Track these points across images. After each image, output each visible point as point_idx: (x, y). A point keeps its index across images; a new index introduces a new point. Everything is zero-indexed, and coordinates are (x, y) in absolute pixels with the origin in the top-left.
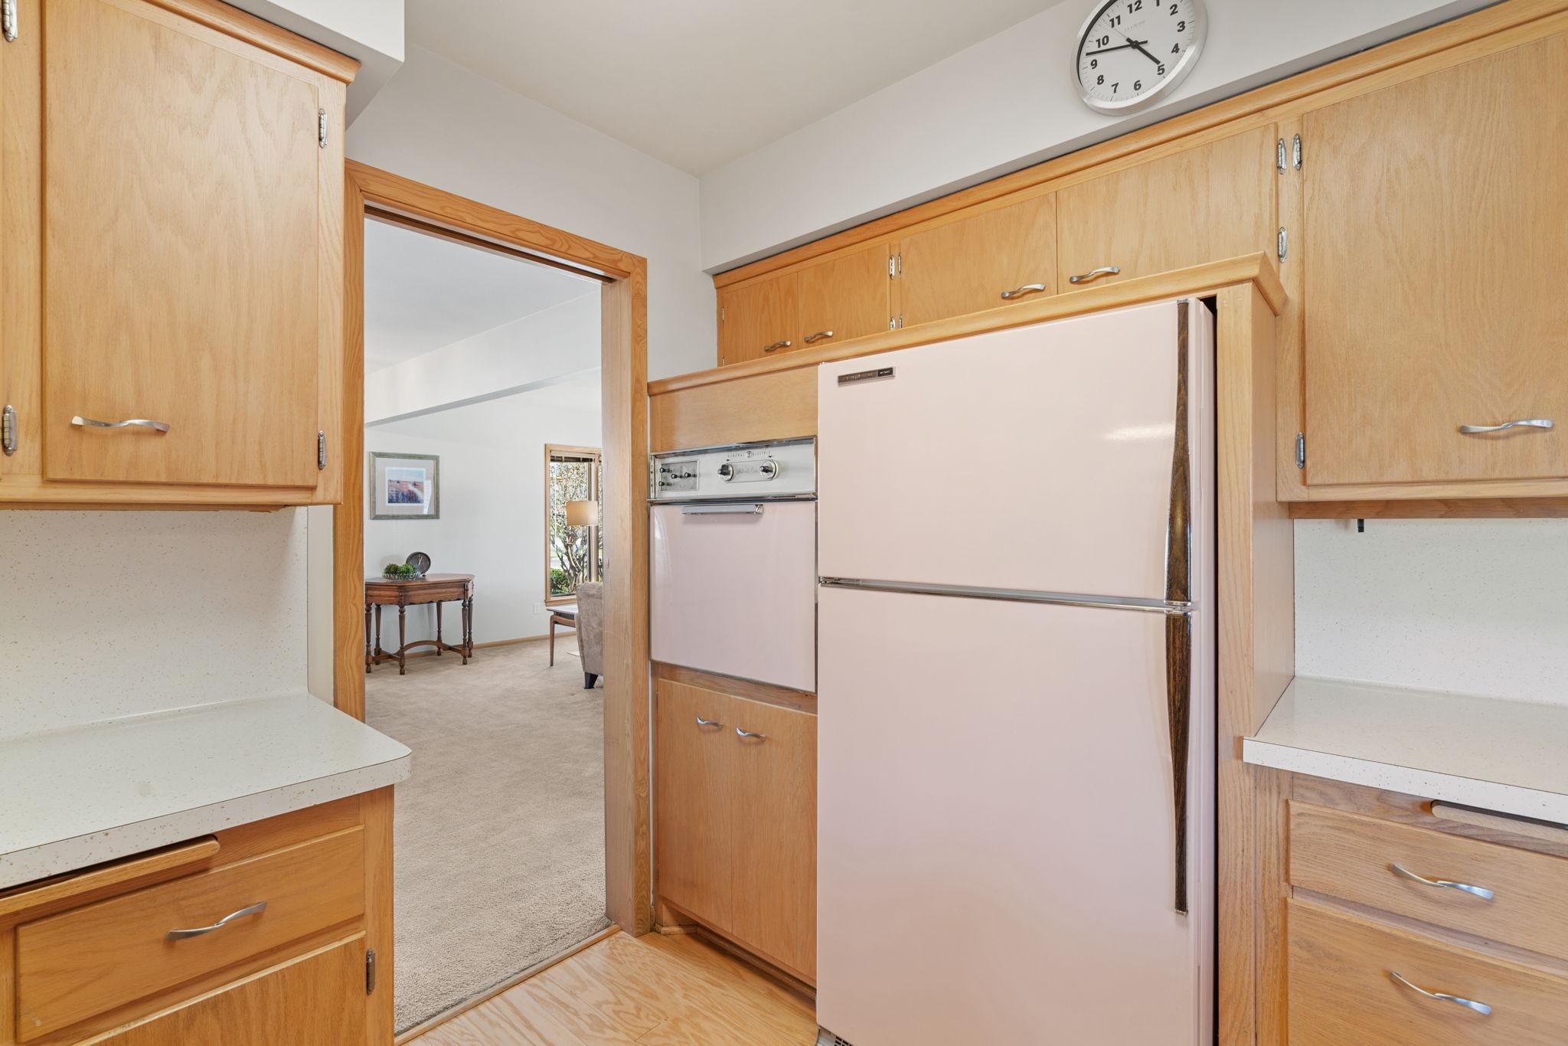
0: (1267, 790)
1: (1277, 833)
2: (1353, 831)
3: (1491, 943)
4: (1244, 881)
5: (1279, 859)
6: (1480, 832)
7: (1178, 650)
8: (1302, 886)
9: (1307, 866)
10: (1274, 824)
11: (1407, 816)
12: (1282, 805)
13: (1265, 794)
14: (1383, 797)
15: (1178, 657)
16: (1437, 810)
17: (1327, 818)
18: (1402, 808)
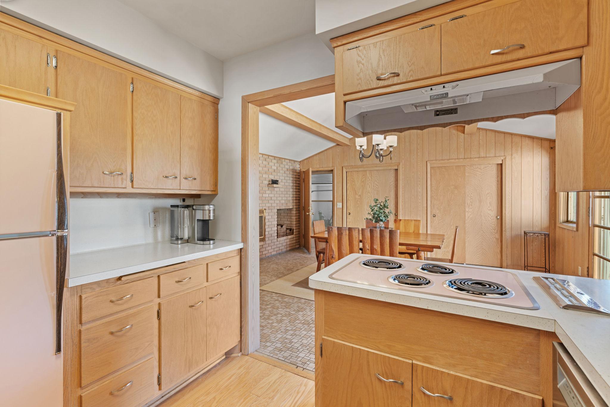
0: (73, 295)
1: (77, 309)
2: (101, 295)
3: (131, 308)
4: (67, 332)
5: (77, 318)
6: (129, 281)
7: (62, 249)
8: (86, 321)
9: (88, 314)
10: (75, 306)
11: (113, 284)
12: (78, 298)
13: (72, 297)
14: (108, 281)
15: (62, 252)
16: (123, 279)
17: (94, 295)
18: (112, 282)
